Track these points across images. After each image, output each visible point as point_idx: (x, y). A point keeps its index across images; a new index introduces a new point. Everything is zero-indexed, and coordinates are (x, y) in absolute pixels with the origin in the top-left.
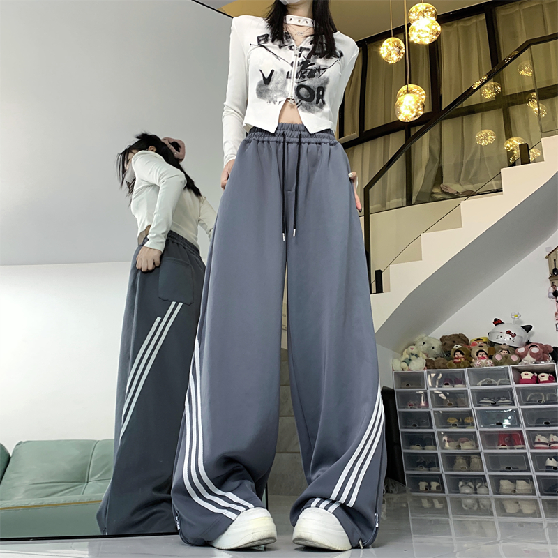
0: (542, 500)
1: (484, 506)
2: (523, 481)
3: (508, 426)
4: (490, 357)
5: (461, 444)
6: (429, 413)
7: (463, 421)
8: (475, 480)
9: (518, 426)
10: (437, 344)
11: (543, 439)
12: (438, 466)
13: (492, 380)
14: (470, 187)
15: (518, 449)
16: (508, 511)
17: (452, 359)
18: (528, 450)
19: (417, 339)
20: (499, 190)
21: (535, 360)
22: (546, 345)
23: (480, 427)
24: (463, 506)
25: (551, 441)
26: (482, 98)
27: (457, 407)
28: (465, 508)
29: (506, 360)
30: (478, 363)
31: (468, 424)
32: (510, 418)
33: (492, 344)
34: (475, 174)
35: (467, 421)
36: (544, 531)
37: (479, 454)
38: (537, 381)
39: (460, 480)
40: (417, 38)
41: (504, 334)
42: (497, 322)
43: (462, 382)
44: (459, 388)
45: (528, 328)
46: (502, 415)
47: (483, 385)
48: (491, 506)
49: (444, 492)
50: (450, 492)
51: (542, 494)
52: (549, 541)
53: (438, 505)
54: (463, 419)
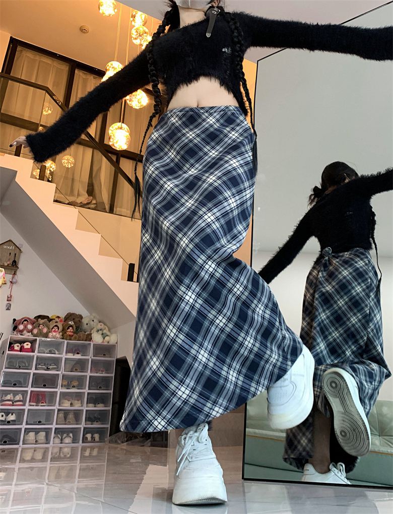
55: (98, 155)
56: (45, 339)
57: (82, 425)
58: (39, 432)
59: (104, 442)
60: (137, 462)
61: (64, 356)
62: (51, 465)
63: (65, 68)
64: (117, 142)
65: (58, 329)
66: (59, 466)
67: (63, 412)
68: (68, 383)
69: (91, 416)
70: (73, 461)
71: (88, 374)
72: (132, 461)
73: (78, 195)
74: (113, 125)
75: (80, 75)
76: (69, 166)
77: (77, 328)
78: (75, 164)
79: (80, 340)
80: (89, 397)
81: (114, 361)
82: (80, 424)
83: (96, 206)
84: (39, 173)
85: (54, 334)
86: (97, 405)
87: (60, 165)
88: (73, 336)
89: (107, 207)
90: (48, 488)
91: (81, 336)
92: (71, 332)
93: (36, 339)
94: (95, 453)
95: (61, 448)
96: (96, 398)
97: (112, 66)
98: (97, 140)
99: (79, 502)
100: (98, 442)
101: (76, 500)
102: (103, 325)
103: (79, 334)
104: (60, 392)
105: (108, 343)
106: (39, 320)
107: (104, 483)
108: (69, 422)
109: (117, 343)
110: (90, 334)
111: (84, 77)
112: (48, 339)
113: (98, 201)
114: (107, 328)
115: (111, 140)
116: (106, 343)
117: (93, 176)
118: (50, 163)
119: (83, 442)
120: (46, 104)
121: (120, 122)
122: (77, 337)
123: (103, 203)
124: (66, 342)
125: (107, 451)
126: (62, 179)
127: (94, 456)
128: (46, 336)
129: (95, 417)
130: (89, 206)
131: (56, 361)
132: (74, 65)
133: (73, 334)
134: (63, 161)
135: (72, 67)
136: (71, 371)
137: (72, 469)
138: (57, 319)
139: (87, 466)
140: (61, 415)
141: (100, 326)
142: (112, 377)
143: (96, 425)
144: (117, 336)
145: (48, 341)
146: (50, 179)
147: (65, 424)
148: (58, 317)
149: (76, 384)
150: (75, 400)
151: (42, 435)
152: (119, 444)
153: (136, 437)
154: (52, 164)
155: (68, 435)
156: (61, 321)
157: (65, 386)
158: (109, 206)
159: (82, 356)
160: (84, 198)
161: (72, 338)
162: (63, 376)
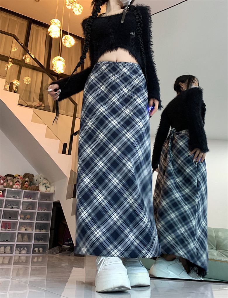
55: (46, 76)
56: (11, 189)
57: (32, 243)
58: (7, 246)
59: (46, 253)
60: (66, 266)
61: (22, 200)
62: (14, 267)
63: (25, 23)
64: (57, 68)
65: (19, 183)
66: (19, 268)
67: (21, 234)
68: (24, 216)
69: (38, 238)
70: (27, 264)
71: (36, 211)
72: (63, 265)
73: (34, 101)
74: (55, 58)
75: (34, 27)
76: (28, 83)
77: (31, 182)
78: (31, 82)
79: (32, 190)
80: (36, 225)
81: (52, 203)
82: (31, 242)
83: (45, 108)
84: (9, 87)
85: (17, 186)
86: (41, 230)
87: (22, 83)
88: (28, 187)
89: (51, 109)
90: (12, 281)
91: (33, 187)
92: (26, 185)
93: (6, 189)
94: (40, 260)
95: (19, 256)
96: (41, 226)
97: (54, 22)
98: (45, 67)
99: (31, 290)
100: (42, 253)
101: (29, 289)
102: (46, 181)
103: (31, 186)
104: (20, 222)
105: (49, 192)
106: (8, 177)
107: (46, 278)
108: (24, 240)
109: (54, 192)
110: (38, 187)
111: (36, 28)
112: (13, 189)
113: (46, 104)
114: (49, 183)
115: (54, 67)
116: (48, 192)
117: (43, 89)
118: (16, 81)
119: (33, 253)
120: (14, 45)
121: (59, 56)
122: (30, 188)
123: (49, 106)
124: (23, 191)
125: (47, 259)
126: (23, 91)
127: (40, 262)
128: (12, 187)
129: (40, 238)
130: (40, 108)
131: (17, 203)
132: (31, 22)
133: (27, 186)
134: (24, 80)
135: (30, 22)
136: (26, 209)
137: (26, 270)
138: (18, 177)
139: (35, 268)
140: (20, 236)
141: (44, 181)
142: (51, 213)
143: (41, 243)
144: (55, 188)
145: (13, 191)
146: (16, 91)
147: (22, 242)
148: (19, 176)
149: (29, 217)
150: (28, 227)
151: (8, 248)
152: (55, 254)
153: (65, 251)
154: (18, 82)
155: (24, 248)
156: (21, 178)
157: (22, 218)
158: (53, 108)
159: (33, 200)
160: (37, 103)
161: (27, 189)
162: (21, 212)
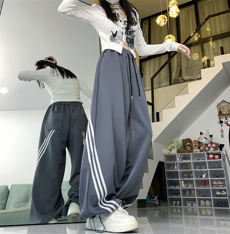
0: (214, 209)
1: (195, 212)
2: (208, 201)
3: (204, 177)
4: (199, 148)
5: (188, 185)
6: (178, 172)
7: (189, 175)
8: (192, 200)
9: (208, 177)
10: (181, 143)
11: (216, 183)
12: (180, 195)
13: (200, 158)
14: (191, 77)
15: (207, 187)
16: (203, 214)
17: (186, 149)
18: (211, 188)
19: (174, 140)
20: (200, 79)
21: (214, 149)
22: (217, 143)
23: (195, 178)
24: (188, 211)
25: (218, 184)
26: (194, 40)
27: (188, 169)
28: (188, 212)
29: (204, 150)
30: (195, 151)
31: (191, 177)
32: (205, 174)
33: (200, 143)
34: (193, 72)
35: (191, 175)
36: (214, 222)
37: (194, 189)
38: (215, 159)
39: (187, 200)
40: (172, 15)
41: (204, 139)
42: (201, 133)
43: (189, 159)
44: (188, 161)
45: (211, 136)
46: (202, 173)
47: (196, 160)
48: (197, 211)
49: (181, 206)
50: (183, 206)
51: (214, 207)
52: (216, 226)
53: (179, 211)
54: (189, 174)
124: (191, 154)
155: (189, 202)
